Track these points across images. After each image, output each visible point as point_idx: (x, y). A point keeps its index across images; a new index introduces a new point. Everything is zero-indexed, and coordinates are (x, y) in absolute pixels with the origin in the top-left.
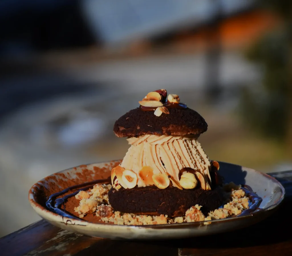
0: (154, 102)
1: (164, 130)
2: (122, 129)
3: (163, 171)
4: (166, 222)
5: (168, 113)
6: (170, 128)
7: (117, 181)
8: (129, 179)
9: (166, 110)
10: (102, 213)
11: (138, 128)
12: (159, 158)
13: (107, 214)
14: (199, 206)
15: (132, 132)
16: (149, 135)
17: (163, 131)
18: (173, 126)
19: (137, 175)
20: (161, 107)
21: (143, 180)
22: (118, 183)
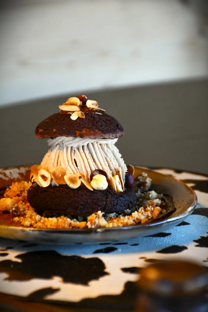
0: (73, 106)
1: (78, 132)
2: (41, 130)
3: (76, 172)
4: (68, 226)
5: (84, 117)
6: (84, 132)
7: (34, 180)
8: (44, 178)
9: (82, 114)
10: (14, 213)
11: (54, 130)
12: (73, 160)
13: (18, 214)
14: (101, 212)
15: (48, 134)
16: (65, 137)
17: (76, 134)
18: (86, 131)
19: (51, 175)
20: (78, 111)
21: (56, 179)
22: (35, 181)
